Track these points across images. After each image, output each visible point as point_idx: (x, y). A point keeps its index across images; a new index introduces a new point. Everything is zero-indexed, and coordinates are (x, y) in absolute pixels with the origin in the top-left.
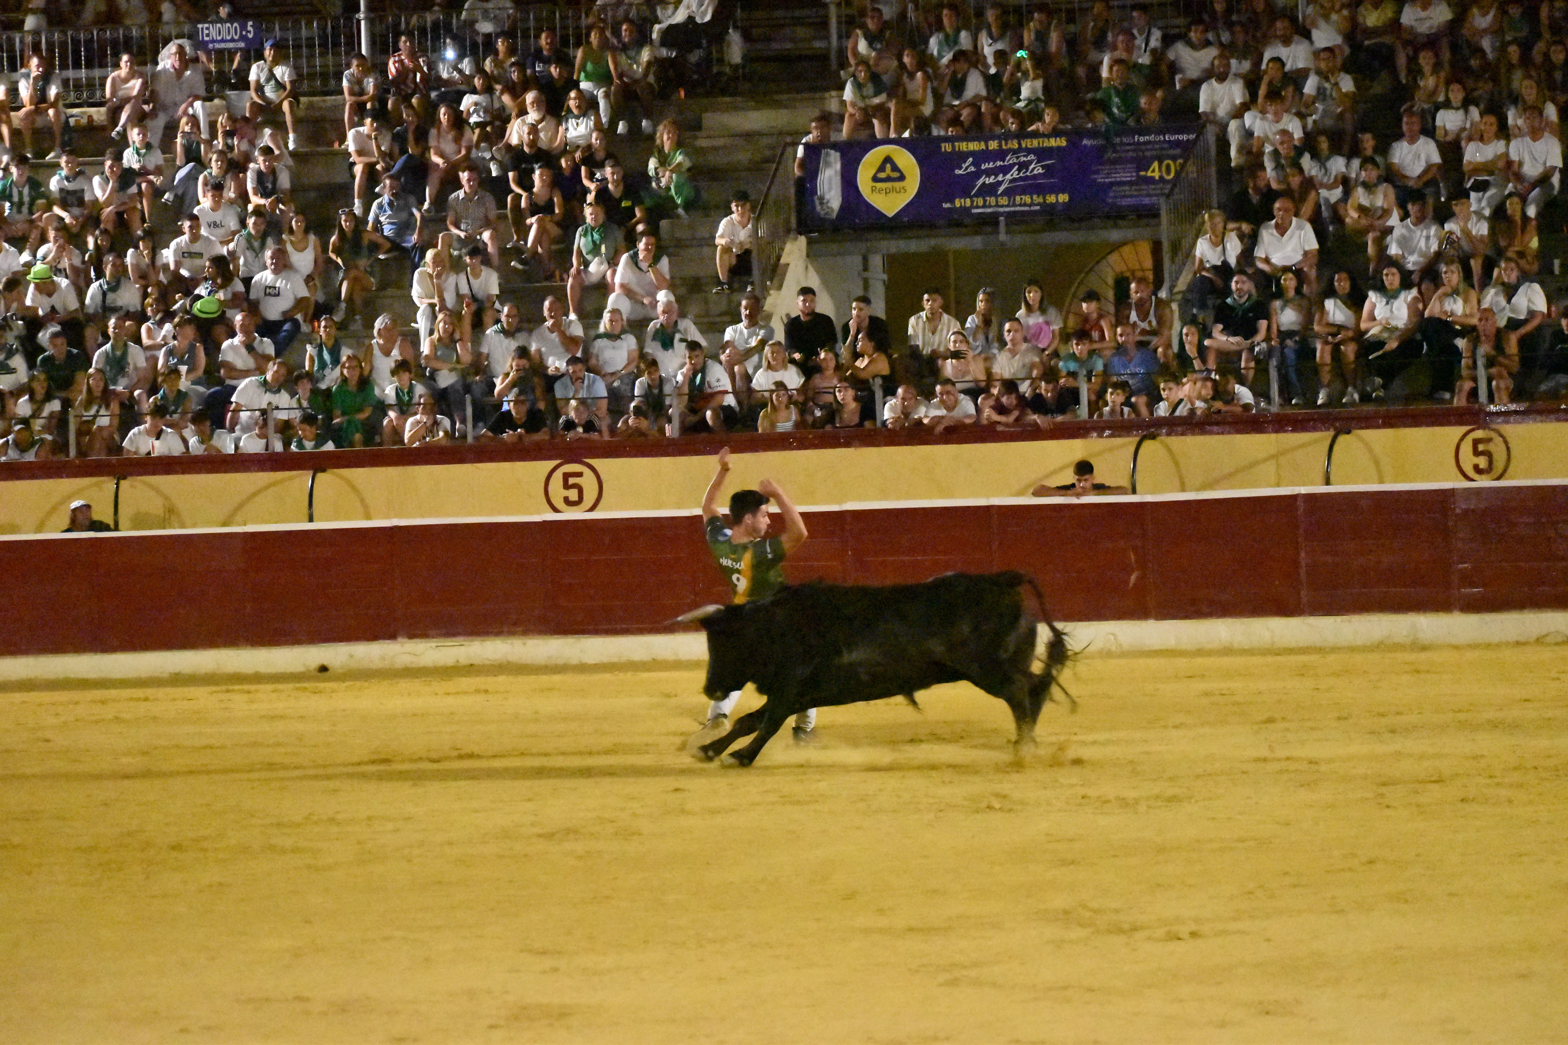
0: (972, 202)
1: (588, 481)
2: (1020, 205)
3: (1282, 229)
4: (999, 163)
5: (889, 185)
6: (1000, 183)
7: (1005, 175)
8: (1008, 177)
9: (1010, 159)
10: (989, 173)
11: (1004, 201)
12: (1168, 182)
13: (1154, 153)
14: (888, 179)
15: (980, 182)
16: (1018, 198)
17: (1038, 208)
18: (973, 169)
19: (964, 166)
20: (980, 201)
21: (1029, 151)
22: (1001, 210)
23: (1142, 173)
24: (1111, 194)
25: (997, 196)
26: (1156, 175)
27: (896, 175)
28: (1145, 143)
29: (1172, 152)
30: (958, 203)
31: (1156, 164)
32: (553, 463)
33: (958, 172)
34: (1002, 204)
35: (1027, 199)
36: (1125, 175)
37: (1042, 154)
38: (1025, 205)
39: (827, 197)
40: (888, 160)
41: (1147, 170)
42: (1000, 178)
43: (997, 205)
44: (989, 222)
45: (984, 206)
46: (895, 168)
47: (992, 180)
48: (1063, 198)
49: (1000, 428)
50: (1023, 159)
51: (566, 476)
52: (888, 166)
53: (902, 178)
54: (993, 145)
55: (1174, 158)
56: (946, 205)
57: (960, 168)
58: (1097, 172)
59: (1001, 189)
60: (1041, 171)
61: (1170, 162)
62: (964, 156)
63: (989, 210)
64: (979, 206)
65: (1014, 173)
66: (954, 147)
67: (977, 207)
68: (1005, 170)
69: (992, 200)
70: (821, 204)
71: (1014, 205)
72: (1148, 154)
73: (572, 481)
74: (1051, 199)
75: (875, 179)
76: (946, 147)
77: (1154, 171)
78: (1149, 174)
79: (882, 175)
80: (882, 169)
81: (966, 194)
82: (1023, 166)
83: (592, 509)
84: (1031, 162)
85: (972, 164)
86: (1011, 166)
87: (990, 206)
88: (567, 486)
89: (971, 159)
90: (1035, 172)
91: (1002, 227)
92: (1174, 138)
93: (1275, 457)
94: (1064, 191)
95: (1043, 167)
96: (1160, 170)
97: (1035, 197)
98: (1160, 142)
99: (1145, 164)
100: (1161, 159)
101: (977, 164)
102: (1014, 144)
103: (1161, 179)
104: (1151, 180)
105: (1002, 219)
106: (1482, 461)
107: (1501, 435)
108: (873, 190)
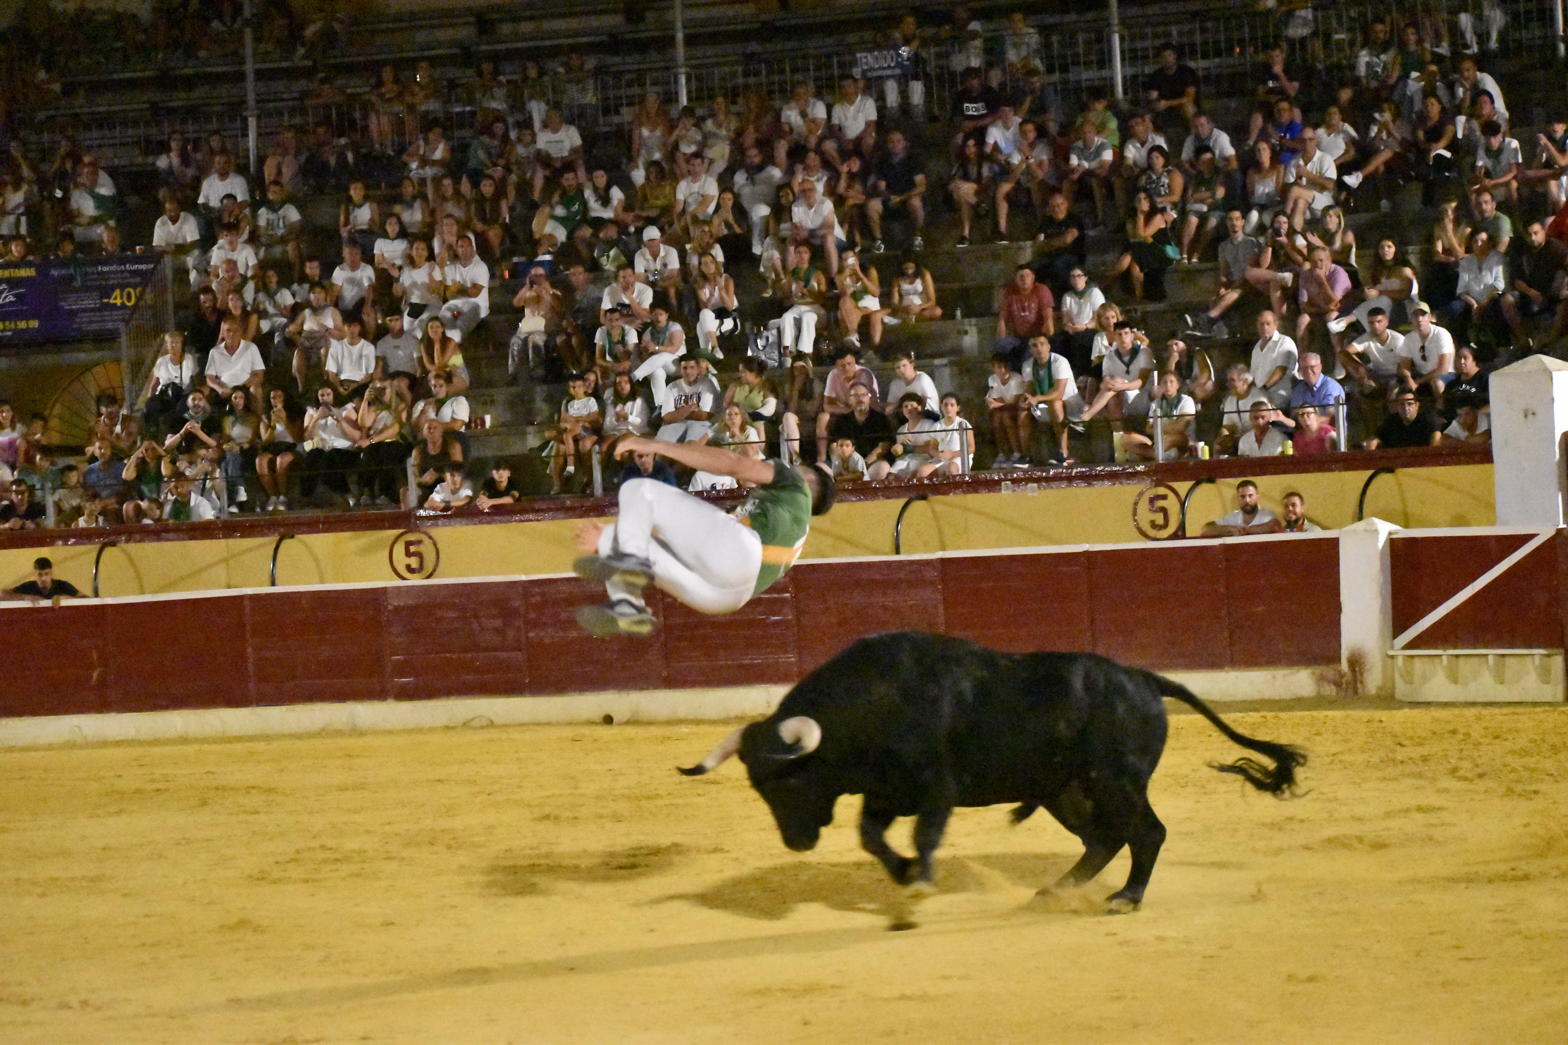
3: (231, 351)
12: (129, 308)
13: (115, 282)
17: (9, 333)
21: (2, 281)
23: (105, 301)
24: (78, 320)
26: (119, 302)
28: (108, 273)
29: (132, 280)
31: (117, 292)
36: (89, 302)
37: (13, 283)
41: (109, 297)
48: (34, 324)
55: (134, 287)
58: (65, 300)
60: (12, 299)
61: (131, 290)
72: (111, 282)
74: (22, 325)
77: (117, 299)
78: (112, 301)
84: (3, 291)
90: (7, 300)
92: (135, 267)
93: (225, 560)
94: (34, 317)
95: (15, 296)
96: (122, 298)
97: (7, 323)
98: (122, 272)
99: (107, 292)
100: (122, 287)
103: (123, 307)
104: (113, 307)
106: (414, 562)
107: (430, 537)
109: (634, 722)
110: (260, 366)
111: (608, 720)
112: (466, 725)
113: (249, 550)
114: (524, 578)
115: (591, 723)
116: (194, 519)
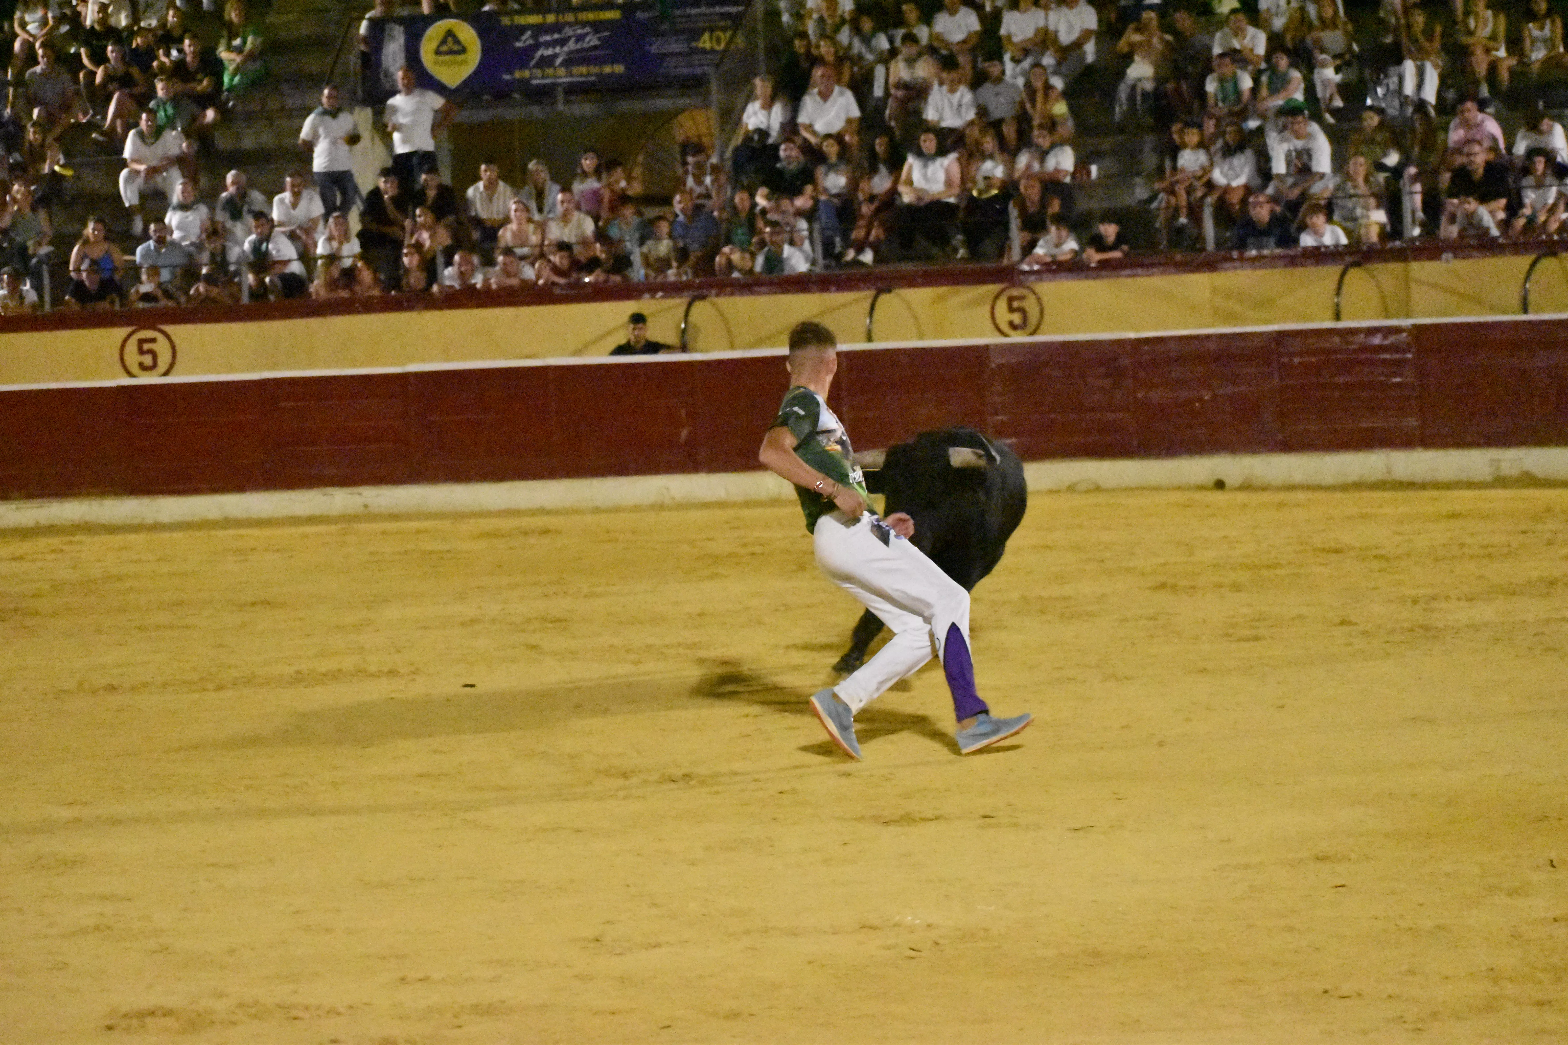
0: (531, 73)
1: (162, 347)
2: (577, 76)
3: (825, 97)
4: (556, 36)
5: (451, 58)
6: (557, 55)
7: (562, 46)
8: (566, 49)
9: (568, 31)
10: (546, 45)
11: (562, 72)
12: (720, 52)
13: (706, 25)
14: (450, 52)
15: (539, 53)
16: (575, 70)
17: (593, 78)
18: (531, 42)
19: (524, 38)
20: (538, 72)
21: (585, 24)
22: (559, 81)
23: (694, 44)
24: (665, 64)
25: (554, 67)
26: (708, 46)
27: (457, 48)
28: (696, 15)
29: (723, 23)
30: (518, 74)
31: (706, 36)
32: (128, 330)
33: (517, 45)
34: (560, 76)
35: (584, 70)
36: (677, 46)
37: (597, 26)
38: (581, 75)
39: (392, 69)
40: (450, 34)
41: (698, 40)
42: (557, 50)
43: (555, 77)
44: (547, 93)
45: (543, 77)
46: (457, 41)
47: (549, 52)
48: (619, 69)
49: (557, 291)
50: (579, 31)
51: (141, 342)
52: (450, 39)
53: (463, 51)
54: (551, 18)
55: (724, 29)
56: (507, 77)
57: (519, 40)
58: (650, 44)
59: (558, 61)
60: (597, 43)
61: (721, 34)
62: (523, 29)
63: (548, 81)
64: (538, 77)
65: (571, 45)
66: (513, 20)
67: (536, 78)
68: (563, 42)
69: (550, 71)
71: (571, 75)
72: (700, 25)
73: (146, 346)
74: (607, 70)
75: (438, 52)
76: (506, 21)
77: (705, 42)
78: (700, 45)
79: (444, 48)
80: (443, 42)
81: (524, 65)
82: (580, 38)
83: (166, 373)
84: (586, 34)
85: (531, 37)
86: (569, 38)
87: (547, 77)
88: (141, 352)
89: (529, 33)
90: (592, 44)
91: (560, 97)
92: (725, 9)
94: (619, 62)
95: (599, 39)
96: (711, 41)
97: (591, 67)
98: (711, 14)
99: (696, 35)
100: (712, 30)
101: (534, 37)
102: (570, 17)
103: (712, 51)
104: (703, 51)
105: (560, 89)
106: (1016, 318)
107: (1034, 293)
108: (436, 63)
109: (1246, 487)
110: (856, 113)
111: (1220, 485)
112: (1071, 489)
113: (844, 306)
114: (1132, 335)
115: (1201, 488)
116: (787, 271)
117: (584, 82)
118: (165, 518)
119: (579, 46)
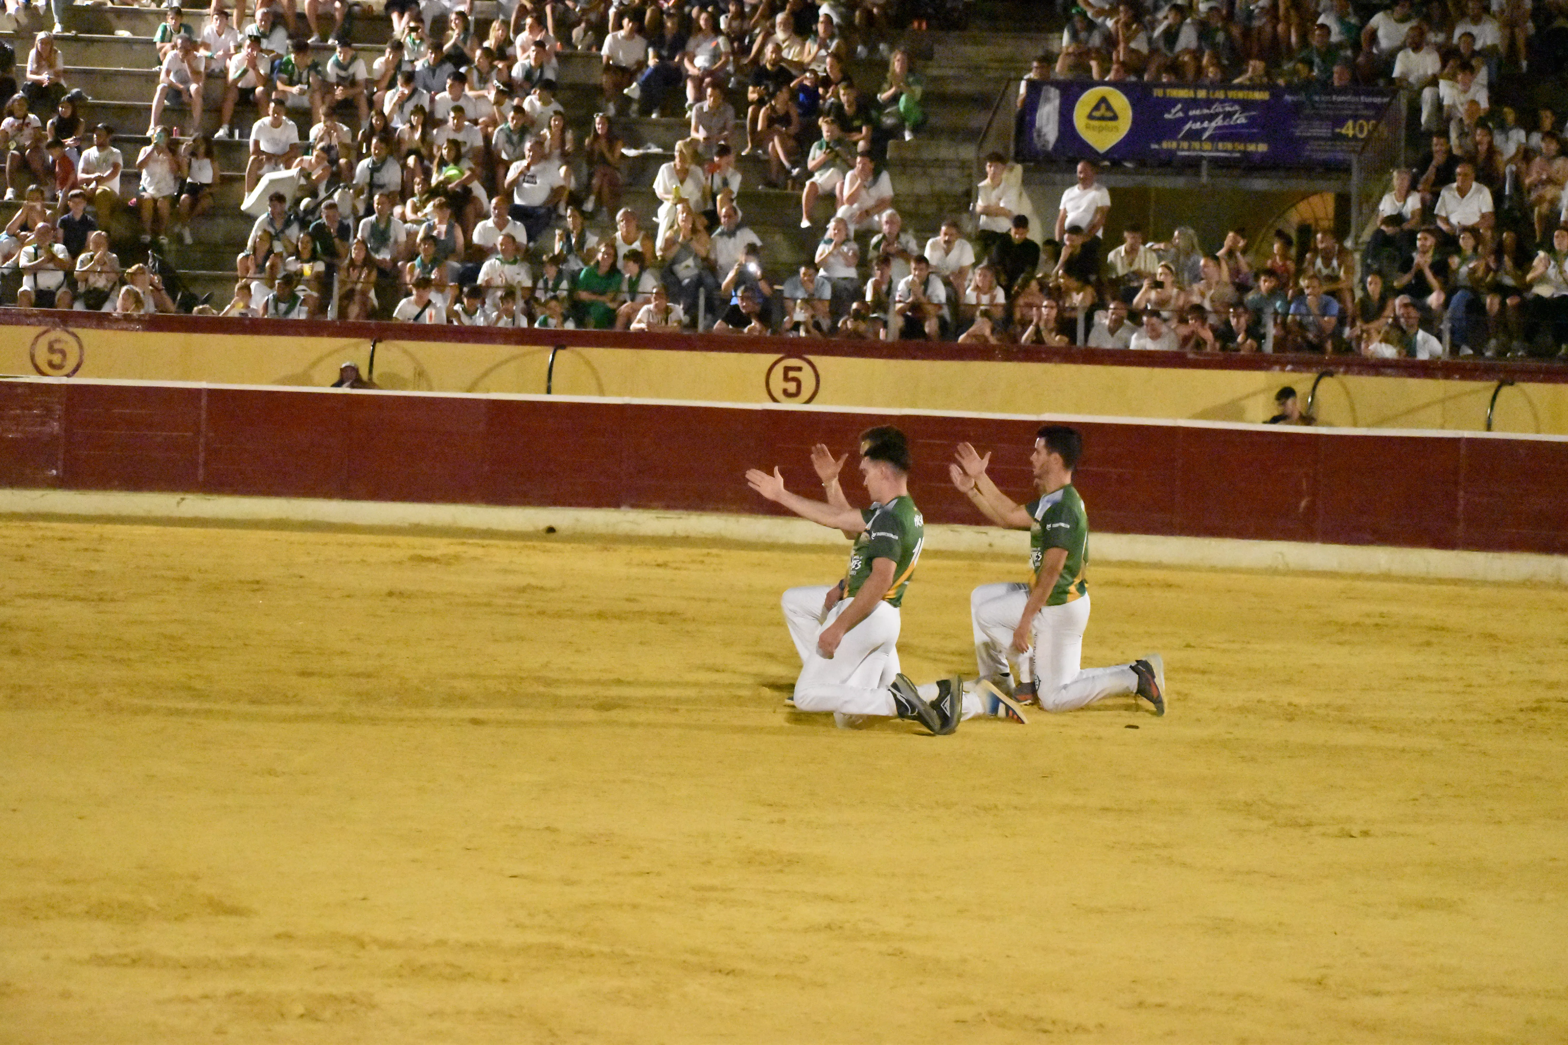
0: (1178, 145)
2: (1222, 151)
3: (1463, 192)
4: (1206, 111)
5: (1103, 123)
6: (1204, 130)
7: (1210, 121)
8: (1214, 124)
9: (1217, 108)
10: (1195, 119)
11: (1207, 146)
12: (1362, 140)
13: (1349, 112)
14: (1102, 118)
15: (1187, 127)
16: (1220, 145)
17: (1238, 155)
18: (1181, 114)
19: (1173, 111)
20: (1185, 145)
21: (1234, 102)
22: (1205, 154)
23: (1338, 130)
24: (1308, 148)
25: (1201, 141)
26: (1351, 133)
27: (1109, 114)
28: (1343, 103)
29: (1365, 112)
30: (1165, 145)
31: (1350, 123)
32: (776, 357)
33: (1167, 116)
34: (1206, 150)
35: (1229, 146)
36: (1321, 131)
37: (1246, 105)
38: (1226, 151)
39: (1045, 130)
40: (1103, 100)
41: (1342, 127)
42: (1206, 124)
43: (1201, 150)
44: (1192, 165)
45: (1189, 150)
46: (1109, 108)
47: (1198, 126)
48: (1262, 148)
49: (1190, 356)
50: (1228, 109)
52: (1103, 107)
53: (1115, 118)
54: (1202, 94)
55: (1368, 119)
56: (1154, 146)
57: (1169, 113)
58: (1296, 127)
59: (1206, 135)
60: (1244, 121)
61: (1365, 123)
62: (1173, 102)
63: (1194, 154)
64: (1184, 150)
65: (1219, 122)
66: (1165, 93)
67: (1183, 150)
68: (1211, 118)
69: (1196, 145)
70: (1039, 136)
71: (1217, 150)
72: (1345, 113)
74: (1251, 147)
75: (1090, 117)
76: (1158, 93)
77: (1349, 129)
78: (1344, 131)
79: (1097, 114)
80: (1097, 108)
81: (1172, 136)
82: (1229, 115)
84: (1235, 113)
85: (1181, 110)
86: (1217, 115)
87: (1194, 150)
89: (1179, 106)
90: (1239, 122)
91: (1204, 170)
92: (1369, 100)
93: (1443, 401)
94: (1263, 141)
95: (1246, 118)
96: (1354, 128)
97: (1236, 144)
98: (1356, 103)
99: (1340, 122)
100: (1355, 118)
101: (1185, 110)
102: (1220, 95)
103: (1355, 137)
104: (1345, 137)
105: (1204, 162)
108: (1088, 127)
113: (1466, 394)
117: (1226, 158)
118: (798, 540)
119: (1226, 123)
